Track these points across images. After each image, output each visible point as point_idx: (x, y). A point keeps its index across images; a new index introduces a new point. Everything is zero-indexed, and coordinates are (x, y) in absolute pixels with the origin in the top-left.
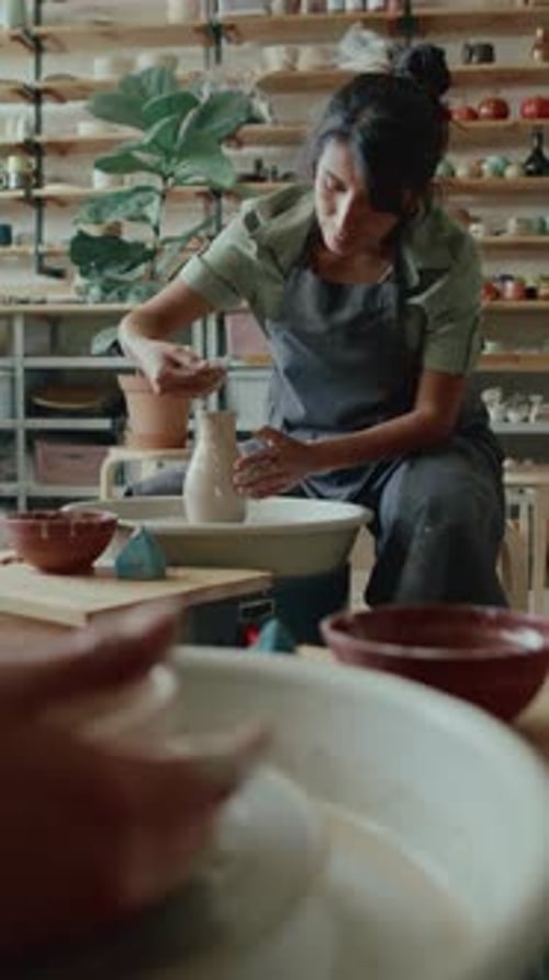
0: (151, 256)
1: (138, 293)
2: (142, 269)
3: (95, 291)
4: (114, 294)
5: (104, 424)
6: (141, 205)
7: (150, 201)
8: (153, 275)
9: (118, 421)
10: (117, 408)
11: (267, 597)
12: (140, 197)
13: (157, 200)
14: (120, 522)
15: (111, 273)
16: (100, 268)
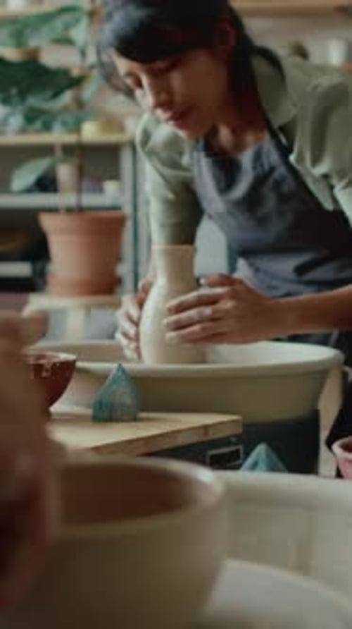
0: (76, 83)
1: (65, 124)
2: (67, 97)
3: (16, 121)
4: (38, 124)
5: (22, 269)
6: (67, 27)
7: (77, 21)
8: (80, 104)
9: (39, 265)
10: (38, 251)
11: (236, 444)
12: (67, 17)
13: (84, 22)
14: (79, 364)
15: (34, 101)
16: (23, 95)
